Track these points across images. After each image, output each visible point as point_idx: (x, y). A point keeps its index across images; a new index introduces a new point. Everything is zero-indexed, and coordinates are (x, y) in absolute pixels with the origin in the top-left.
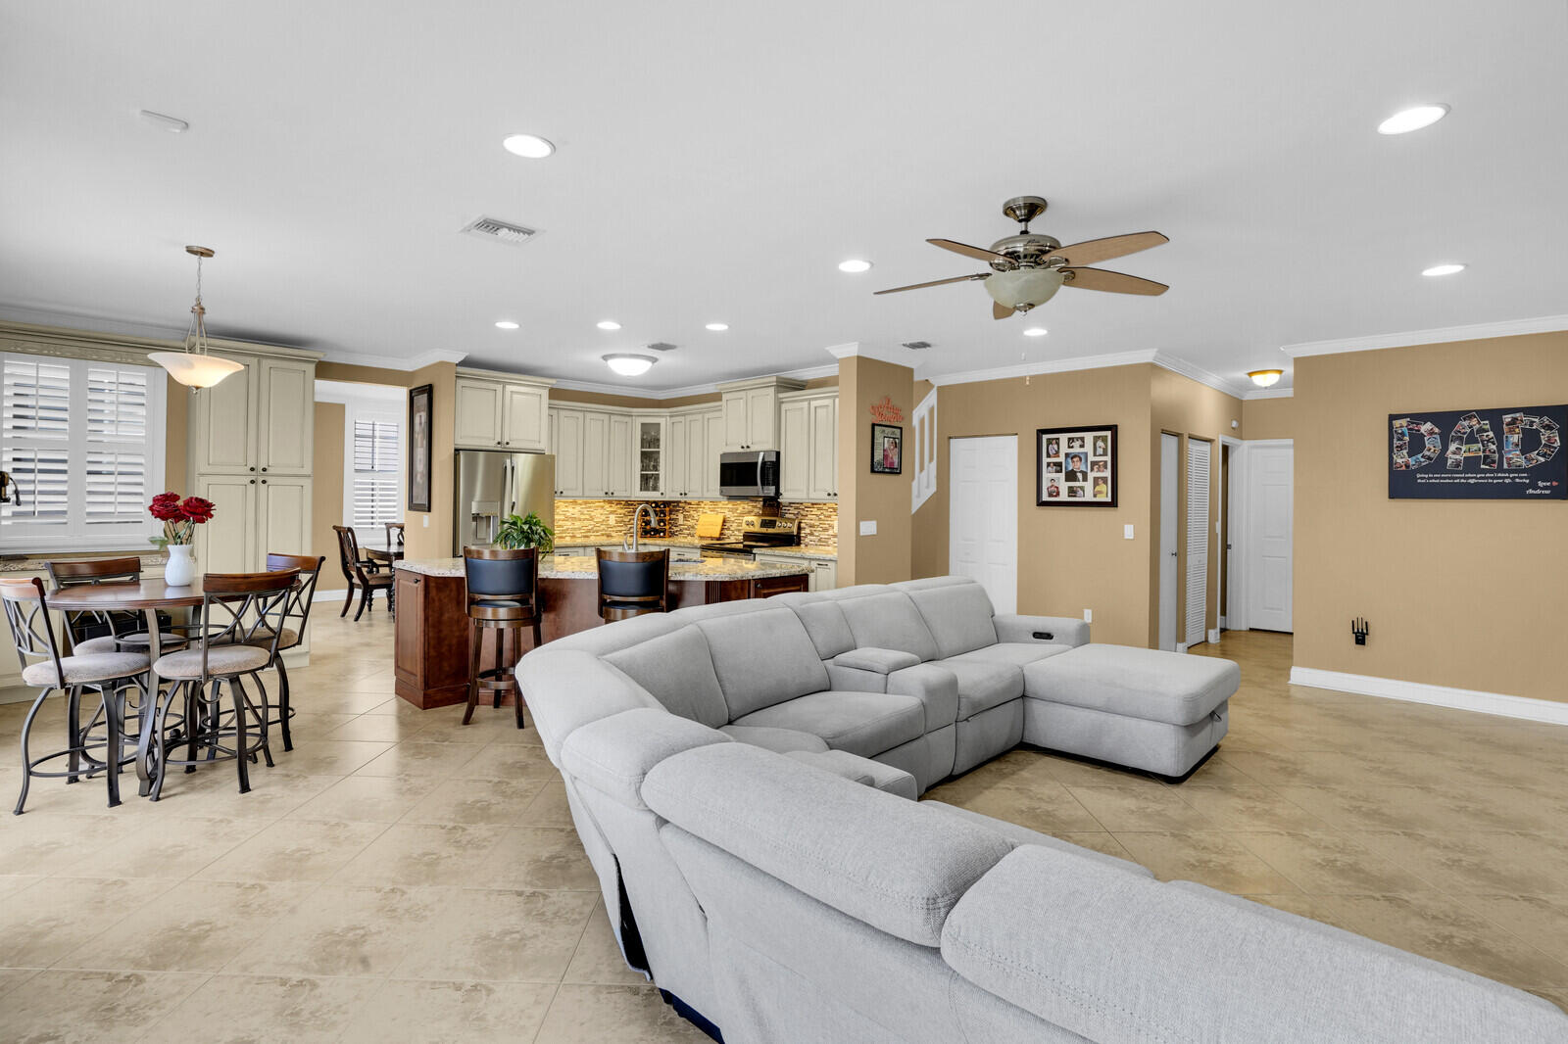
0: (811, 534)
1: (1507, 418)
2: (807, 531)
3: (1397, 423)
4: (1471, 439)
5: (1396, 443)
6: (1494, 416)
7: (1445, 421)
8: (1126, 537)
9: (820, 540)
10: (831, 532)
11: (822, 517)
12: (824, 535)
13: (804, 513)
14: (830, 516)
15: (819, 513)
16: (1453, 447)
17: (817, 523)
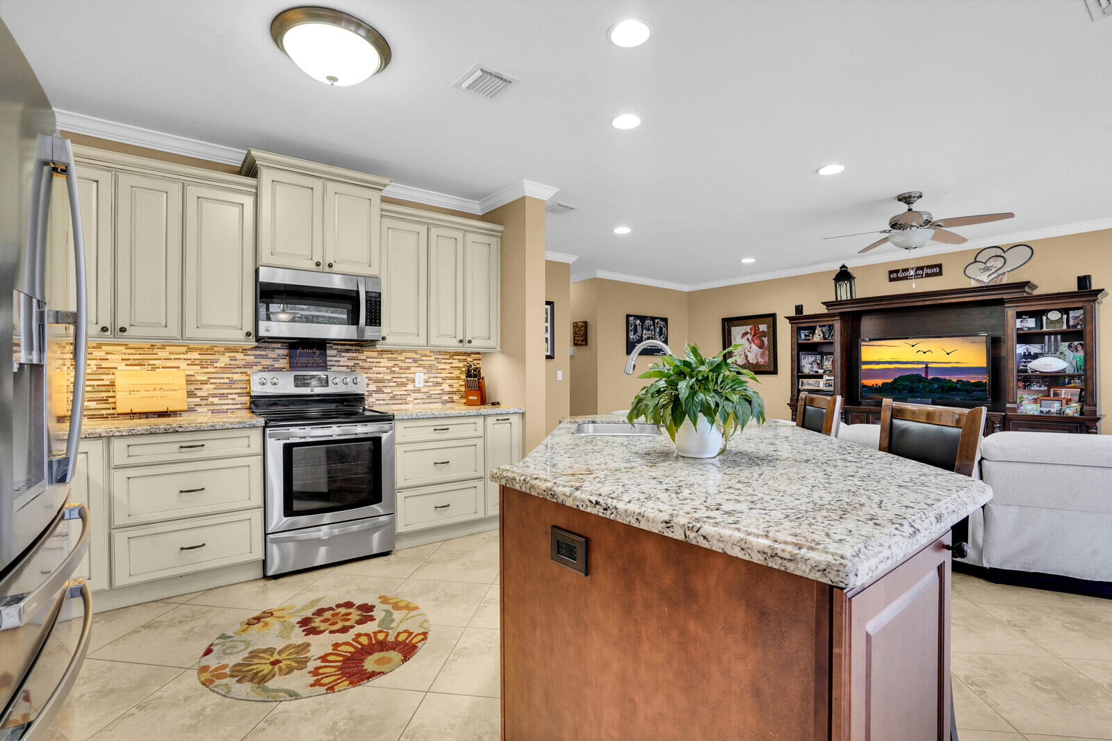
0: (379, 391)
1: (656, 321)
2: (373, 387)
3: (631, 318)
4: (649, 330)
5: (631, 328)
6: (653, 319)
7: (643, 319)
8: (558, 379)
9: (393, 398)
10: (410, 387)
11: (396, 369)
12: (399, 391)
13: (366, 365)
14: (408, 368)
15: (391, 364)
16: (644, 331)
17: (389, 377)
